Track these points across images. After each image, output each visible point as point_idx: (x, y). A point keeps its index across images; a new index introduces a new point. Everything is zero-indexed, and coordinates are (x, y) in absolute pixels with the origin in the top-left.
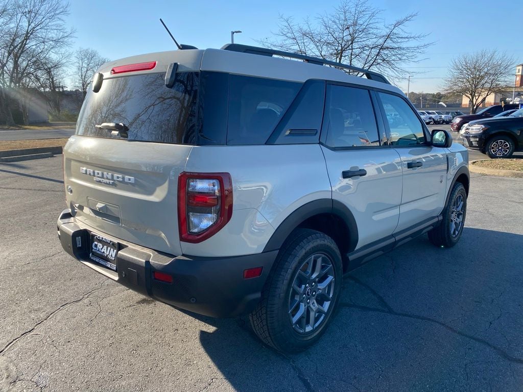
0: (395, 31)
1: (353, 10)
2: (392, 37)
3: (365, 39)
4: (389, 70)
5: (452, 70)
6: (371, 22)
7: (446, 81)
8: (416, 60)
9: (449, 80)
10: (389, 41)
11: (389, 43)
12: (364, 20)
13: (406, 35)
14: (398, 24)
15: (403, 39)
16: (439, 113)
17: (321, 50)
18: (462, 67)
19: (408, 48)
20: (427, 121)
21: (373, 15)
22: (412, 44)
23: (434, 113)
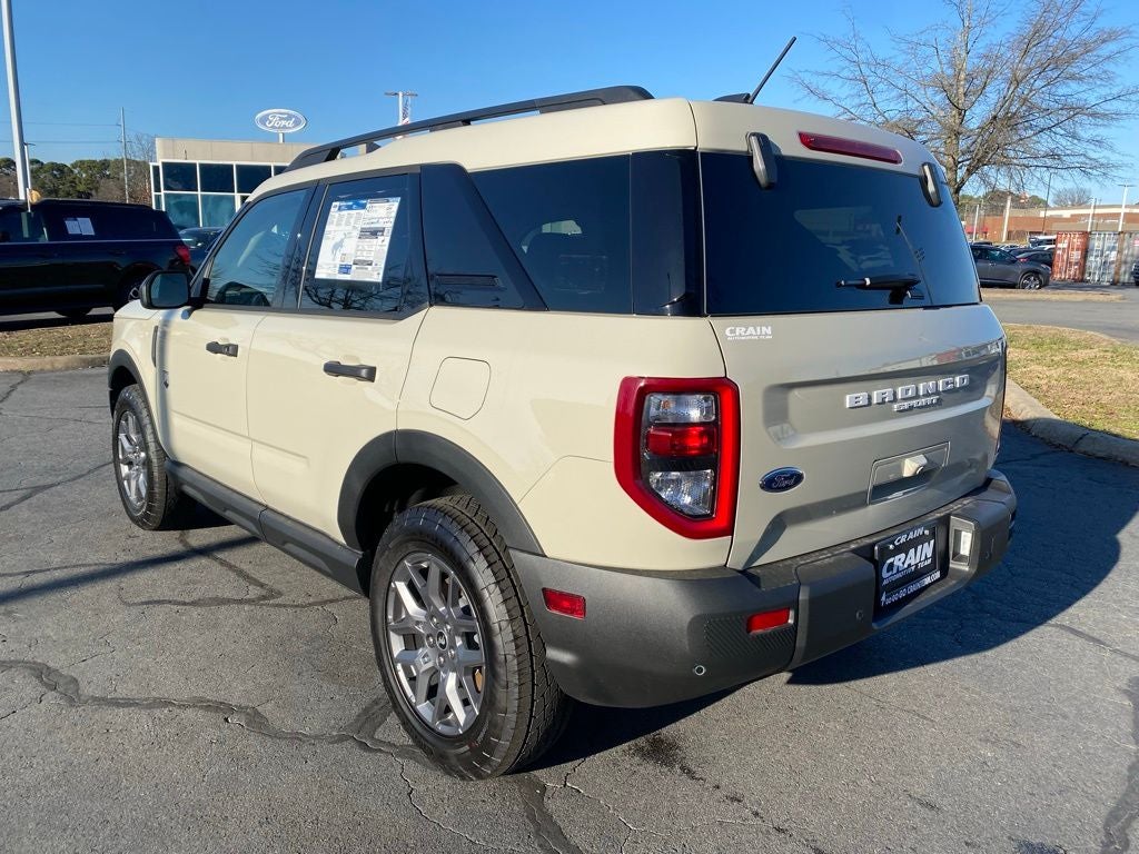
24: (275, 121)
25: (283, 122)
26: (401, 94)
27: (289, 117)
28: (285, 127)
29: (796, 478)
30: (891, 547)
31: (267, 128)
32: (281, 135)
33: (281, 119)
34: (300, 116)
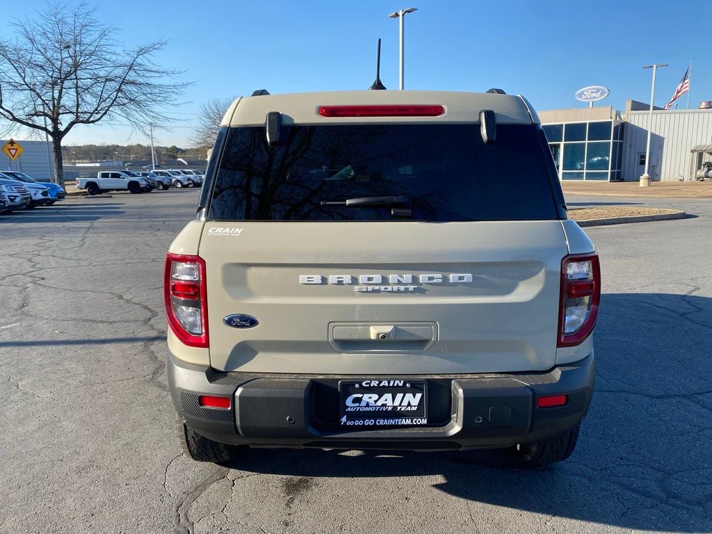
0: (138, 60)
1: (70, 21)
2: (136, 68)
3: (97, 67)
4: (135, 113)
5: (203, 118)
6: (102, 43)
7: (197, 131)
8: (176, 103)
9: (201, 130)
10: (132, 73)
11: (132, 76)
12: (92, 38)
13: (155, 68)
14: (142, 52)
15: (153, 74)
16: (197, 173)
17: (23, 75)
18: (215, 116)
19: (161, 86)
20: (186, 183)
21: (103, 35)
22: (165, 80)
23: (191, 173)
24: (588, 95)
25: (594, 94)
26: (655, 66)
27: (598, 91)
28: (594, 97)
29: (253, 323)
30: (357, 386)
31: (583, 99)
32: (591, 103)
33: (592, 92)
34: (604, 88)
